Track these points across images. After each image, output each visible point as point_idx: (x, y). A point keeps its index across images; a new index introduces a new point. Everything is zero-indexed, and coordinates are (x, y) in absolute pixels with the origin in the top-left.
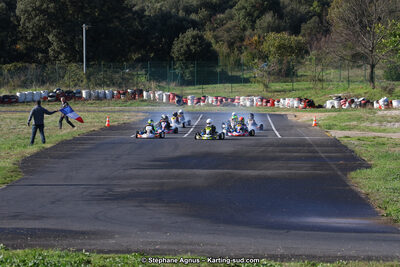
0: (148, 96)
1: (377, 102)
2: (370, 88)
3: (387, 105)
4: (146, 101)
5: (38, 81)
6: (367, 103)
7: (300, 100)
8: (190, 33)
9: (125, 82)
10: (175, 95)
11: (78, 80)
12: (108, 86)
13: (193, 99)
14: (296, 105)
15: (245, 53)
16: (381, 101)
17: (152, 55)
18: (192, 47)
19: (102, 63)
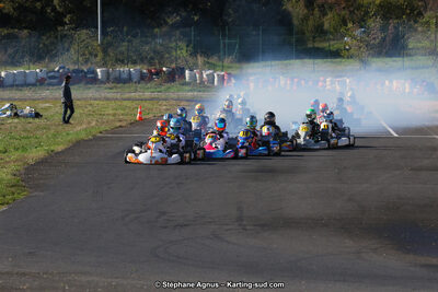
0: (193, 77)
4: (188, 84)
5: (32, 55)
9: (159, 56)
11: (91, 54)
12: (134, 63)
14: (407, 90)
15: (330, 15)
17: (196, 18)
19: (125, 29)
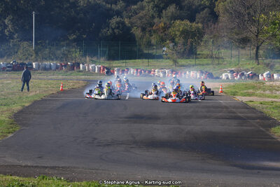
0: (84, 68)
1: (262, 75)
2: (255, 65)
3: (270, 77)
4: (80, 71)
6: (254, 76)
7: (202, 72)
8: (114, 21)
9: (65, 56)
10: (104, 67)
11: (29, 54)
12: (52, 60)
13: (118, 70)
14: (198, 77)
15: (154, 36)
16: (265, 75)
17: (85, 36)
18: (116, 31)
19: (47, 42)
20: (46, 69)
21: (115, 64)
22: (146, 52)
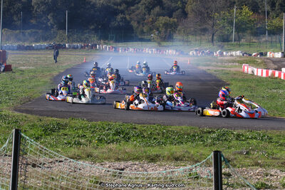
0: (100, 47)
1: (216, 53)
2: (211, 46)
3: (221, 54)
5: (43, 39)
6: (211, 53)
7: (177, 51)
8: (119, 17)
9: (87, 40)
11: (63, 39)
12: (79, 42)
13: (122, 49)
14: (174, 53)
16: (218, 52)
18: (120, 23)
19: (75, 30)
20: (75, 48)
21: (120, 45)
22: (140, 37)
